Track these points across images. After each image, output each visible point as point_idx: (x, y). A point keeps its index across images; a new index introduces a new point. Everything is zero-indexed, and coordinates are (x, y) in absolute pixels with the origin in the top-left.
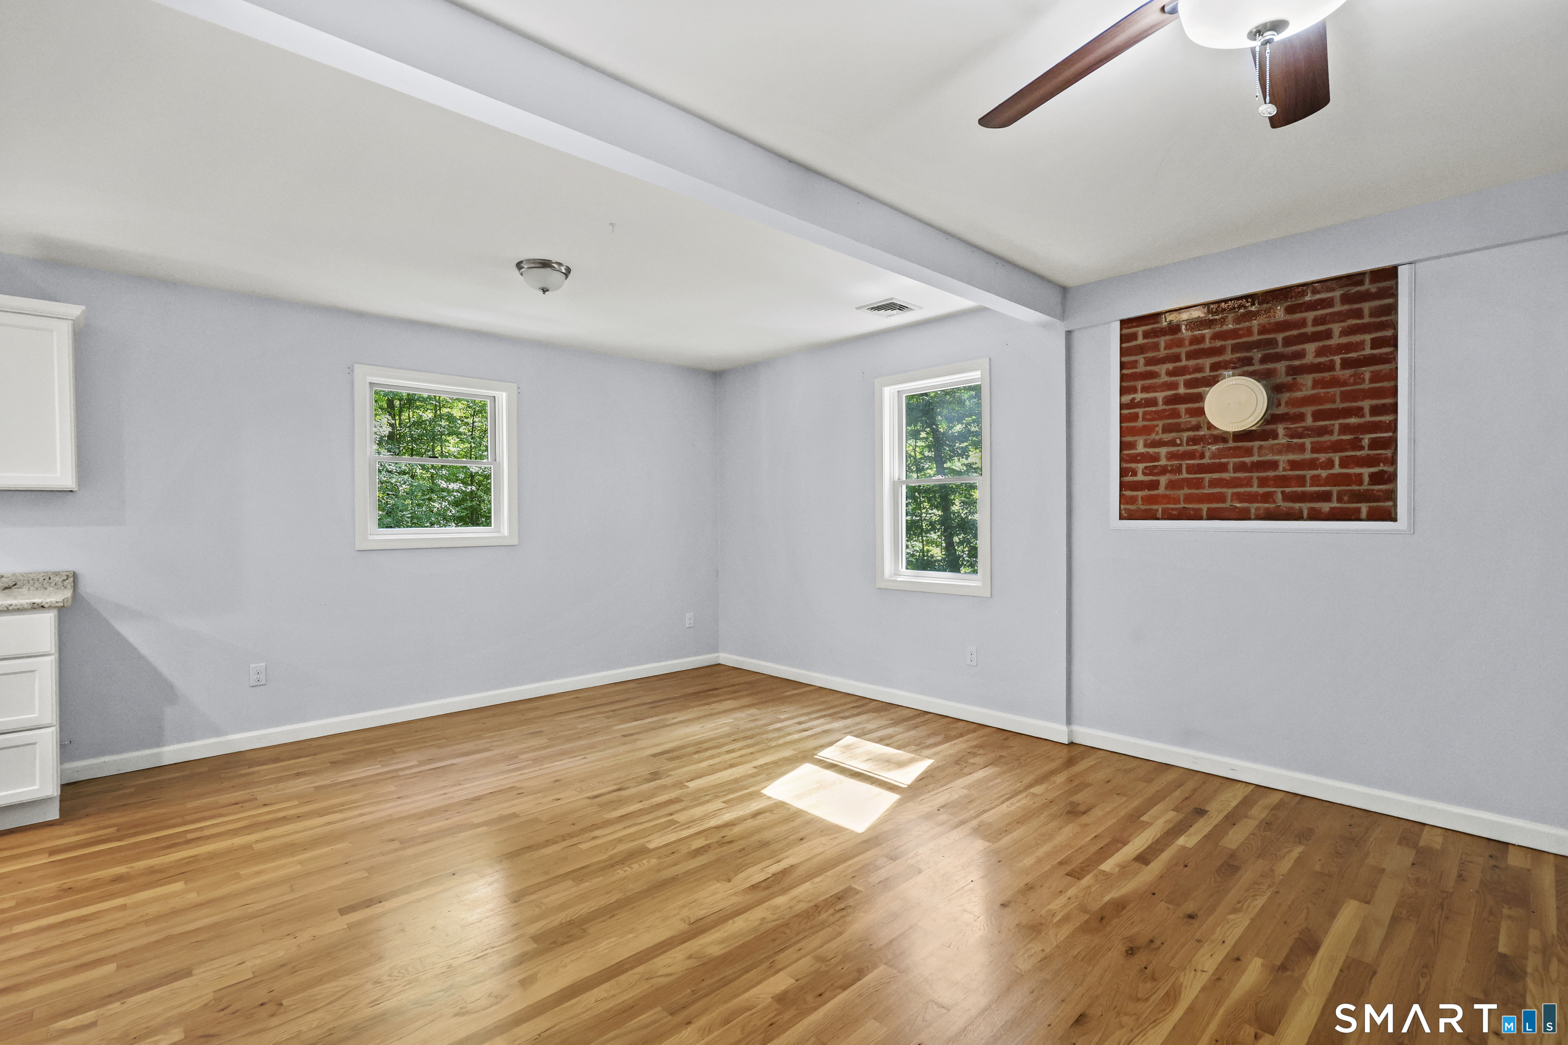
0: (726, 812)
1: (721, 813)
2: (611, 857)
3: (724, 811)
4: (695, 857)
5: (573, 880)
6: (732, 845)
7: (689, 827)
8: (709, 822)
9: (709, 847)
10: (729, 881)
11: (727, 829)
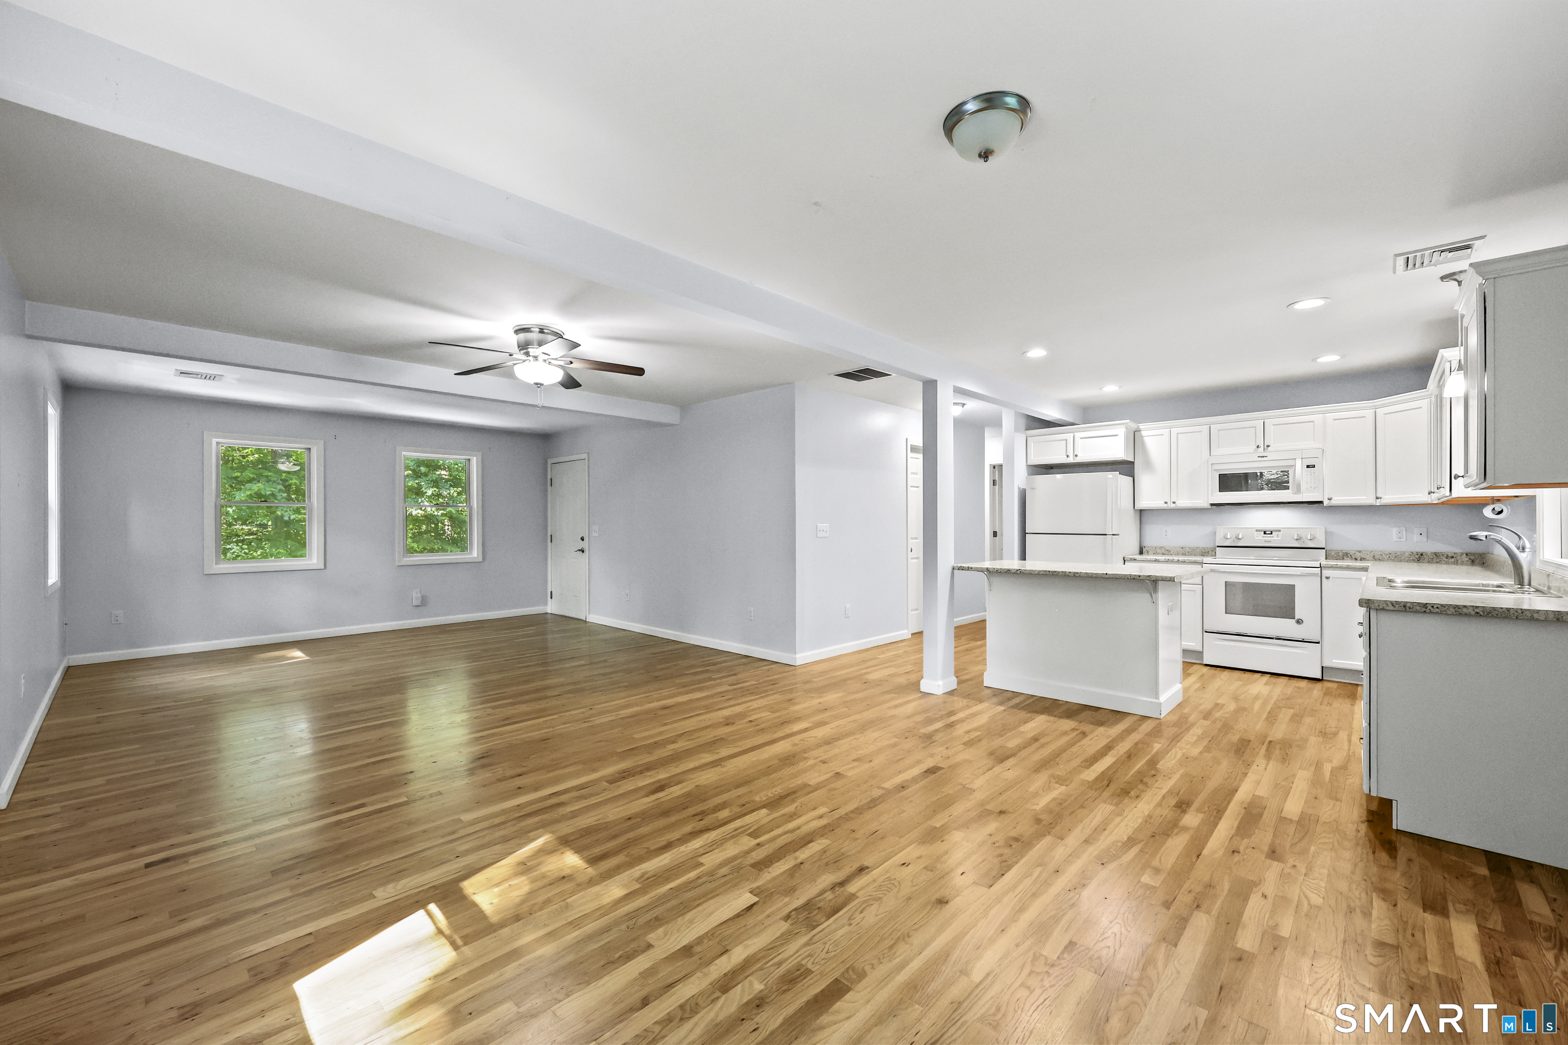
0: (698, 851)
1: (705, 848)
2: (793, 801)
3: (702, 851)
4: (725, 802)
5: (809, 785)
6: (694, 812)
7: (735, 830)
8: (716, 836)
9: (714, 810)
10: (697, 786)
11: (698, 828)
